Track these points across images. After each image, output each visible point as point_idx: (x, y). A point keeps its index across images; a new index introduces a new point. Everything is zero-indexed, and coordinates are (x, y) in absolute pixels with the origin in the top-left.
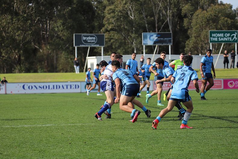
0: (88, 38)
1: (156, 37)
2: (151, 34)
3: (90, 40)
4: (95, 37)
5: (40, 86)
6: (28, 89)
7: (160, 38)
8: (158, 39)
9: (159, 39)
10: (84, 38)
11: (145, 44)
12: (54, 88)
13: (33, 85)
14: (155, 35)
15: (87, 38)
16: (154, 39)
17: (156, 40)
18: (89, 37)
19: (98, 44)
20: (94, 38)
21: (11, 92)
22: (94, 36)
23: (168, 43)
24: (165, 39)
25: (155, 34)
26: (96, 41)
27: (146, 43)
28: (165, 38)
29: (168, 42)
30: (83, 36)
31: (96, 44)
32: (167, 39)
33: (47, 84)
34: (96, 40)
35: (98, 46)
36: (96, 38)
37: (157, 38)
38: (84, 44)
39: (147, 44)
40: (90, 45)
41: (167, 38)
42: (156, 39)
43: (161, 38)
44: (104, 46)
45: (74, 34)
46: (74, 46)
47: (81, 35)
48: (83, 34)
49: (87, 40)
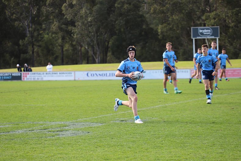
3: (206, 32)
5: (100, 74)
6: (91, 76)
10: (201, 31)
12: (110, 76)
13: (94, 73)
15: (204, 31)
19: (213, 36)
20: (210, 31)
21: (79, 79)
22: (209, 29)
30: (200, 29)
31: (211, 36)
33: (105, 72)
34: (211, 32)
35: (213, 37)
36: (211, 30)
38: (200, 36)
44: (219, 37)
45: (192, 28)
46: (192, 38)
47: (198, 28)
48: (199, 28)
49: (203, 32)
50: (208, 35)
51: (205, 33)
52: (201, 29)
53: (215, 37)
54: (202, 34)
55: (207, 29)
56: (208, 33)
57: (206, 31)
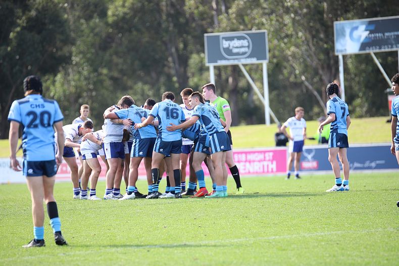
0: (233, 42)
1: (366, 30)
2: (355, 25)
3: (237, 47)
4: (247, 39)
7: (374, 33)
8: (370, 36)
9: (373, 35)
10: (225, 44)
11: (341, 51)
14: (363, 27)
16: (360, 37)
17: (365, 39)
18: (233, 40)
19: (253, 57)
20: (245, 43)
22: (244, 38)
23: (394, 46)
24: (387, 34)
25: (362, 23)
26: (249, 49)
27: (343, 48)
28: (387, 32)
29: (393, 42)
30: (223, 38)
31: (250, 56)
32: (392, 34)
34: (248, 47)
35: (254, 61)
36: (248, 42)
37: (367, 33)
38: (226, 59)
39: (345, 50)
40: (237, 59)
41: (390, 31)
42: (366, 37)
43: (376, 33)
44: (267, 61)
45: (206, 35)
46: (207, 65)
47: (218, 37)
48: (222, 35)
49: (231, 48)
50: (244, 53)
51: (235, 51)
52: (227, 39)
53: (258, 60)
54: (228, 51)
55: (239, 38)
56: (243, 50)
57: (236, 43)
